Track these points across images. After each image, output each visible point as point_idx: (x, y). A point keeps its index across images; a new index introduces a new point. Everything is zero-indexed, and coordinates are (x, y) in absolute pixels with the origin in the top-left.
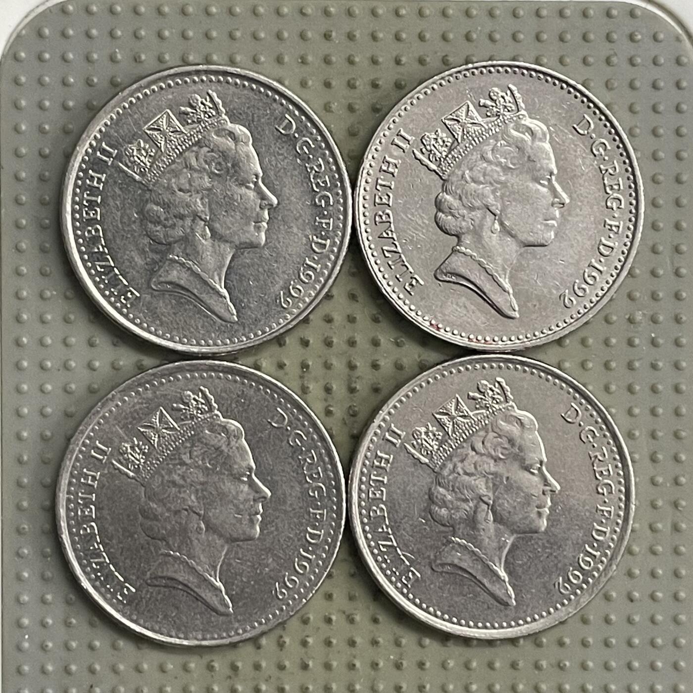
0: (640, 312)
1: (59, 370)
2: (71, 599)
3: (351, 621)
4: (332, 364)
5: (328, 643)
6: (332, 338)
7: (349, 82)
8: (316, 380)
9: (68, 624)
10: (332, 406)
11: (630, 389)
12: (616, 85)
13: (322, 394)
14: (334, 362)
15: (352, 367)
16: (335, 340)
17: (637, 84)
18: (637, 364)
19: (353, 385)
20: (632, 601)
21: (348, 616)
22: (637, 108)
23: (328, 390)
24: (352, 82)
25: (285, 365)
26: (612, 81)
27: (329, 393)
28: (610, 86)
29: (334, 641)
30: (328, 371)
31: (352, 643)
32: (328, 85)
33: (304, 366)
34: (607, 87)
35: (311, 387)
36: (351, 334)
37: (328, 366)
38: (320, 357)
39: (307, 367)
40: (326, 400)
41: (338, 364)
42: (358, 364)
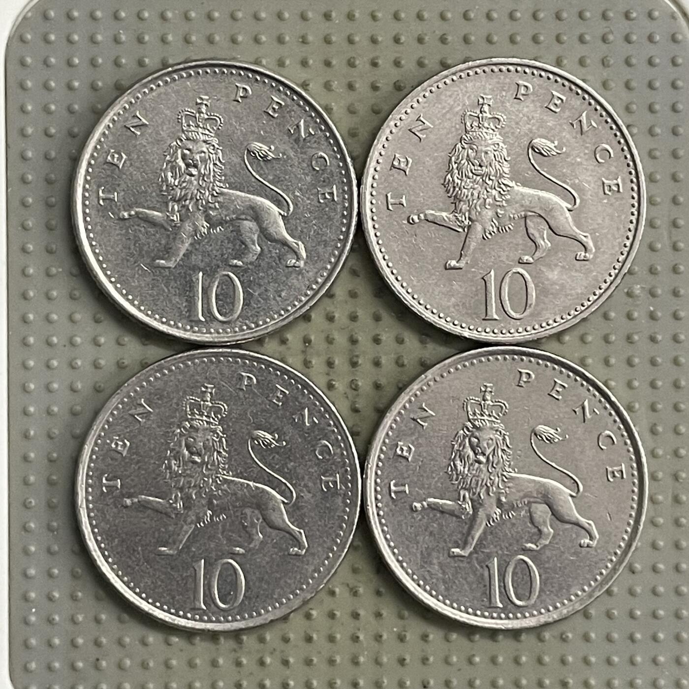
0: (639, 286)
1: (65, 346)
2: (77, 572)
3: (355, 593)
4: (334, 339)
5: (332, 616)
6: (333, 312)
7: (349, 61)
8: (318, 354)
9: (73, 598)
10: (334, 380)
11: (630, 363)
12: (612, 62)
13: (324, 368)
14: (336, 336)
15: (353, 341)
16: (337, 315)
17: (634, 61)
18: (636, 337)
19: (355, 359)
20: (633, 573)
21: (351, 589)
22: (633, 84)
23: (330, 364)
24: (352, 60)
25: (288, 340)
26: (608, 58)
27: (331, 368)
28: (606, 63)
29: (338, 613)
30: (330, 346)
31: (356, 616)
32: (328, 64)
33: (307, 341)
34: (603, 64)
35: (314, 362)
36: (353, 310)
37: (330, 341)
38: (322, 332)
39: (310, 342)
40: (328, 374)
41: (341, 339)
42: (360, 338)
